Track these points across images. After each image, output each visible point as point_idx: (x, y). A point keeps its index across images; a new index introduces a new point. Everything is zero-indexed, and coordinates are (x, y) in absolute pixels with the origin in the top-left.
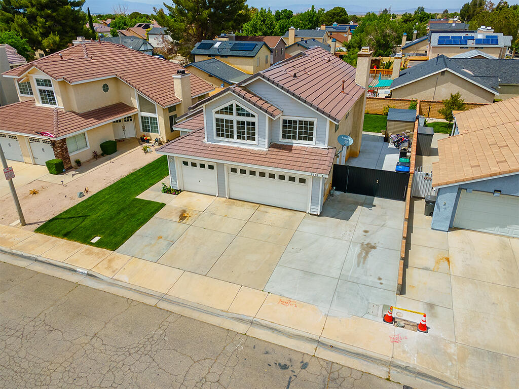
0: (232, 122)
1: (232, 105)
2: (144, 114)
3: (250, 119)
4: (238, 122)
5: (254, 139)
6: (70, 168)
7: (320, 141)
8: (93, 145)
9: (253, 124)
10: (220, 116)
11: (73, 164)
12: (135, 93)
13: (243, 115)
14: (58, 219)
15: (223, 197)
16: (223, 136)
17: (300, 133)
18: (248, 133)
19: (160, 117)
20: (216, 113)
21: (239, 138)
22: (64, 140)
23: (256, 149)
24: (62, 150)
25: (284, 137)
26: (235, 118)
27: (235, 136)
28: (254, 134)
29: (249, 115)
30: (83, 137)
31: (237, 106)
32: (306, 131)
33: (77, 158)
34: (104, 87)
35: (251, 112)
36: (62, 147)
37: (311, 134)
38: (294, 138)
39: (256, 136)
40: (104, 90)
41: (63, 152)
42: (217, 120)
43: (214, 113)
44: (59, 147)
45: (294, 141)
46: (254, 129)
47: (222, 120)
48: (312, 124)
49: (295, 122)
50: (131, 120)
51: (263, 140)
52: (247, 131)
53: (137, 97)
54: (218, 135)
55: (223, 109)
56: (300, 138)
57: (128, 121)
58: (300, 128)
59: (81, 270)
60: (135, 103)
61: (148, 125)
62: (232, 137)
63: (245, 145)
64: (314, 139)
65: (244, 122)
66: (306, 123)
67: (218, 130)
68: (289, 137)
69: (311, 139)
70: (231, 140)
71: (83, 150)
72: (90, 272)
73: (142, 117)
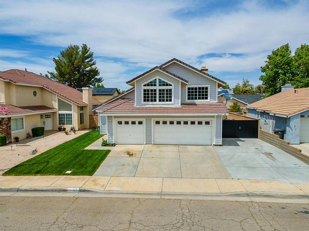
0: (155, 90)
1: (156, 80)
2: (61, 112)
3: (168, 88)
4: (160, 90)
5: (171, 100)
6: (10, 143)
7: (212, 99)
8: (27, 128)
9: (171, 90)
10: (147, 88)
11: (13, 140)
12: (57, 98)
13: (164, 85)
14: (23, 165)
15: (149, 144)
16: (148, 101)
17: (199, 95)
18: (167, 97)
19: (75, 113)
20: (144, 86)
21: (160, 101)
22: (9, 119)
23: (173, 106)
24: (7, 127)
25: (189, 99)
26: (158, 88)
27: (158, 100)
28: (171, 97)
29: (167, 85)
30: (21, 121)
31: (159, 80)
32: (203, 93)
33: (16, 136)
34: (34, 92)
35: (169, 83)
36: (7, 124)
37: (207, 95)
38: (196, 99)
39: (173, 98)
40: (34, 95)
41: (7, 129)
42: (145, 90)
43: (142, 86)
44: (5, 124)
45: (196, 101)
46: (171, 94)
47: (148, 90)
48: (207, 88)
49: (196, 89)
50: (50, 117)
51: (177, 100)
52: (166, 96)
53: (57, 100)
54: (145, 101)
55: (149, 83)
56: (199, 98)
57: (48, 118)
58: (199, 92)
59: (72, 189)
60: (56, 105)
61: (64, 119)
62: (155, 101)
63: (165, 104)
64: (209, 98)
65: (164, 89)
66: (203, 88)
67: (145, 97)
68: (192, 99)
69: (207, 98)
70: (154, 103)
71: (21, 131)
72: (83, 189)
73: (59, 115)
